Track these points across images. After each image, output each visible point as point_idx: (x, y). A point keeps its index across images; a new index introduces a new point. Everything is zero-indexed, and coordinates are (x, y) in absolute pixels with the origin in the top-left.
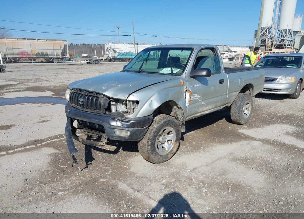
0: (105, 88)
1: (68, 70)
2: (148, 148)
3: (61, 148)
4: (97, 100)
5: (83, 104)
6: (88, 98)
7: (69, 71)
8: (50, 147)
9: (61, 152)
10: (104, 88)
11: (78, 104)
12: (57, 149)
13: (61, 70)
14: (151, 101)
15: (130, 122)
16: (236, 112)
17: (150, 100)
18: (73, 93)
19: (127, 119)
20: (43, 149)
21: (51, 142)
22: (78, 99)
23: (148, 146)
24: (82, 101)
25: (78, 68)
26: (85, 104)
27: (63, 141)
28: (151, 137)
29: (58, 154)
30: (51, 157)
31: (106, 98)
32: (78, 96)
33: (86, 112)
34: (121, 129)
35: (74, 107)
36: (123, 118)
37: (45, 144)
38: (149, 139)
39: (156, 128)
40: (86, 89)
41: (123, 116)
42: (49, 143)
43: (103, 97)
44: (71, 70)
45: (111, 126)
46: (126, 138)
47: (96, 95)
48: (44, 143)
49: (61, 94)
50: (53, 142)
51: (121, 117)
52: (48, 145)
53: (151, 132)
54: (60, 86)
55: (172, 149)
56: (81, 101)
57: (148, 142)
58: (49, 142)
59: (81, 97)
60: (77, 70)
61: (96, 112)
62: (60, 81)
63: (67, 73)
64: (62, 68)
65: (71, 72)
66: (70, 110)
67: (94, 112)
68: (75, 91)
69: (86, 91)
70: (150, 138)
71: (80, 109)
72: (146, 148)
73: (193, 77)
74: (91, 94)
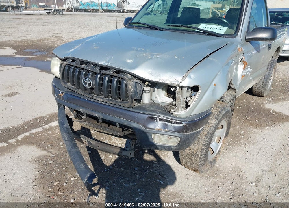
0: (131, 61)
1: (26, 21)
2: (200, 159)
3: (49, 146)
4: (120, 83)
5: (92, 89)
6: (102, 79)
7: (28, 22)
8: (30, 143)
9: (50, 154)
10: (128, 61)
11: (79, 85)
12: (44, 149)
13: (18, 21)
14: (215, 85)
15: (182, 123)
16: (262, 83)
17: (214, 83)
18: (67, 66)
19: (177, 118)
20: (20, 149)
21: (31, 134)
22: (79, 78)
23: (201, 155)
24: (90, 83)
25: (37, 19)
26: (96, 88)
27: (49, 132)
28: (207, 141)
29: (46, 157)
30: (36, 166)
31: (138, 81)
32: (80, 73)
33: (96, 101)
34: (164, 133)
35: (72, 89)
36: (170, 116)
37: (22, 139)
38: (204, 145)
39: (214, 127)
40: (94, 61)
41: (168, 113)
42: (27, 137)
43: (130, 79)
44: (30, 21)
45: (147, 129)
46: (173, 148)
47: (115, 74)
48: (20, 138)
49: (26, 52)
50: (34, 134)
51: (165, 114)
52: (27, 141)
53: (208, 134)
54: (21, 42)
55: (220, 149)
56: (88, 82)
57: (203, 149)
58: (27, 134)
59: (86, 75)
60: (37, 21)
61: (117, 103)
62: (20, 35)
63: (26, 24)
64: (19, 19)
65: (31, 24)
66: (62, 93)
67: (113, 102)
68: (72, 64)
69: (94, 64)
70: (205, 143)
71: (84, 94)
72: (198, 158)
73: (248, 41)
74: (107, 72)
